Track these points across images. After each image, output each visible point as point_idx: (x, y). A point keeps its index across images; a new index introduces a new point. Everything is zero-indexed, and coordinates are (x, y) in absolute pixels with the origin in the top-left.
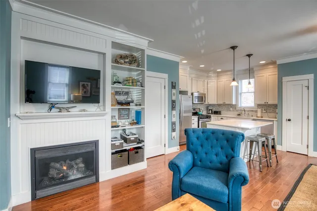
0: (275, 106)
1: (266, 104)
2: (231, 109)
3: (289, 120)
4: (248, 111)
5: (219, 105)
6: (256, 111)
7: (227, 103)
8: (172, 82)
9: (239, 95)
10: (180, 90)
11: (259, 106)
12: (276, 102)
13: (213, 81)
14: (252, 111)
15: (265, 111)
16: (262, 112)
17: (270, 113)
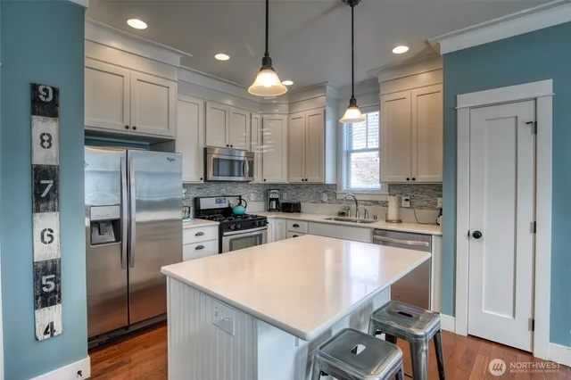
0: (437, 189)
1: (411, 182)
2: (325, 198)
3: (477, 235)
4: (366, 203)
5: (296, 186)
6: (385, 204)
7: (312, 179)
8: (35, 87)
9: (344, 158)
10: (86, 128)
11: (393, 188)
12: (437, 177)
13: (277, 116)
14: (376, 203)
15: (408, 204)
16: (400, 207)
17: (421, 207)
